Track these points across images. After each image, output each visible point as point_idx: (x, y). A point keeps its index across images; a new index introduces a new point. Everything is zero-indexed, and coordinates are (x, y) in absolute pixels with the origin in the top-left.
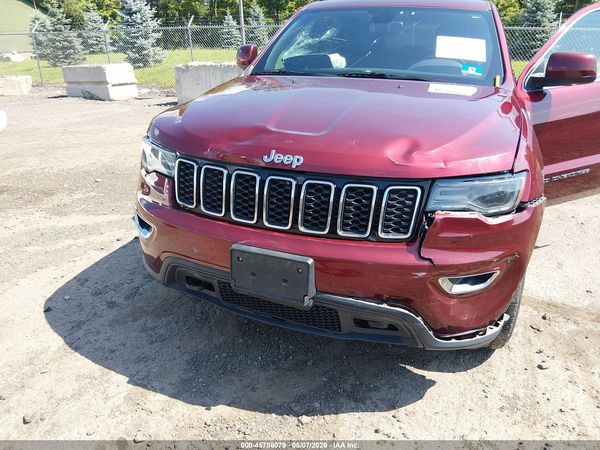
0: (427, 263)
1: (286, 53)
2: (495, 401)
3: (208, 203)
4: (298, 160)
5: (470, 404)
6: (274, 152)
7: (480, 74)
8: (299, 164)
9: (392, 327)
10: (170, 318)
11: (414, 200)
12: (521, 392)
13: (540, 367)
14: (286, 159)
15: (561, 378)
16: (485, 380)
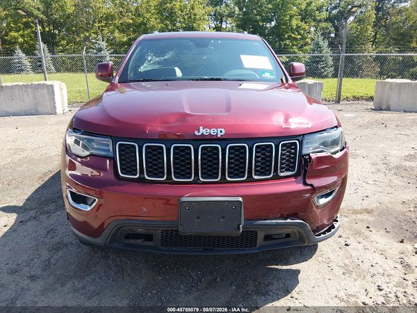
0: (309, 187)
1: (142, 67)
2: (338, 271)
3: (151, 172)
4: (221, 132)
5: (327, 277)
6: (201, 128)
7: (273, 77)
8: (222, 134)
9: (288, 235)
10: (92, 276)
11: (296, 149)
12: (347, 261)
13: (347, 245)
14: (213, 132)
15: (360, 248)
16: (324, 260)
